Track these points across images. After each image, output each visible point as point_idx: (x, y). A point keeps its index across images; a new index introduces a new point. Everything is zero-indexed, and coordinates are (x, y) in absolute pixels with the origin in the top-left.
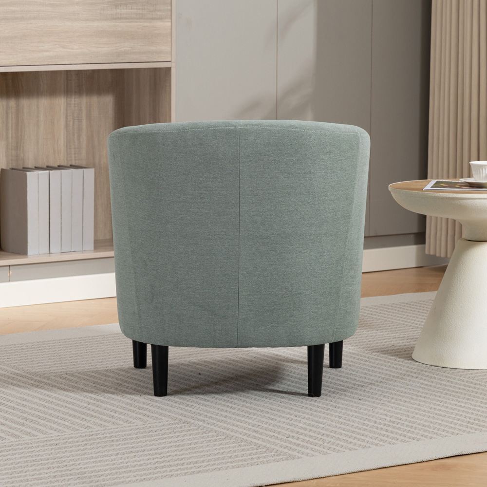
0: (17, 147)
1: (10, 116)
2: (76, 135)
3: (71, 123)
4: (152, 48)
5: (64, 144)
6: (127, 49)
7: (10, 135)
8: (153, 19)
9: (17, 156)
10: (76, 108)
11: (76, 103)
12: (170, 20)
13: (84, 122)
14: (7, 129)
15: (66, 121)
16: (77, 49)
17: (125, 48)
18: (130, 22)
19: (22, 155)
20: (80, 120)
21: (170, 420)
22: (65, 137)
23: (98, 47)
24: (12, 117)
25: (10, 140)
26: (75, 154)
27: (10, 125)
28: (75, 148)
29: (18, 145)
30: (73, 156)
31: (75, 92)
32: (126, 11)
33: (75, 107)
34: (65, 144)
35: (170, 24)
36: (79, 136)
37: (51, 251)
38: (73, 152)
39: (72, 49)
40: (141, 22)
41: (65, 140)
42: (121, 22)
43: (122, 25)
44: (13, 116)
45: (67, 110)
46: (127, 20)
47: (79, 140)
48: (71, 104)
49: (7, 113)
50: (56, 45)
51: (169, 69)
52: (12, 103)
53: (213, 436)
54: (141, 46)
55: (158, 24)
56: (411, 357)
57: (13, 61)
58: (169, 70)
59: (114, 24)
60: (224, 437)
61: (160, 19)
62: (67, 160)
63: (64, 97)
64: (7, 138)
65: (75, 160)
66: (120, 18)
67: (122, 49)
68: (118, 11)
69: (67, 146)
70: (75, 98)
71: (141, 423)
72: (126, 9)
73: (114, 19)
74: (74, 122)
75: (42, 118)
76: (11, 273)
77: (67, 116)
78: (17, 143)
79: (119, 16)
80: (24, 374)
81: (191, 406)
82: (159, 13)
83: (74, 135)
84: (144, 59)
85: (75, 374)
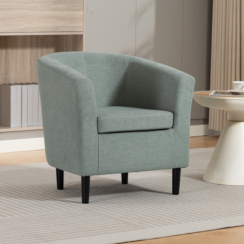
0: (6, 73)
1: (3, 58)
4: (74, 25)
8: (74, 10)
9: (6, 78)
11: (36, 52)
12: (83, 11)
15: (31, 61)
16: (36, 25)
17: (60, 25)
19: (8, 78)
21: (81, 209)
23: (47, 24)
24: (3, 59)
26: (35, 77)
28: (35, 74)
30: (34, 78)
31: (35, 46)
33: (35, 54)
35: (83, 13)
37: (22, 126)
39: (34, 25)
40: (68, 12)
41: (30, 70)
43: (59, 13)
45: (31, 55)
46: (61, 11)
48: (33, 52)
49: (1, 57)
50: (26, 22)
51: (82, 35)
52: (4, 51)
53: (103, 217)
54: (68, 23)
55: (77, 13)
56: (202, 179)
59: (55, 12)
60: (109, 217)
61: (78, 10)
62: (31, 80)
63: (30, 49)
64: (1, 69)
65: (35, 80)
67: (59, 25)
68: (57, 6)
69: (31, 73)
70: (35, 49)
71: (67, 210)
72: (61, 5)
73: (55, 10)
74: (34, 61)
75: (18, 59)
76: (2, 136)
77: (31, 58)
78: (6, 71)
79: (58, 9)
80: (8, 186)
81: (92, 202)
82: (77, 7)
83: (34, 68)
84: (70, 30)
85: (34, 186)
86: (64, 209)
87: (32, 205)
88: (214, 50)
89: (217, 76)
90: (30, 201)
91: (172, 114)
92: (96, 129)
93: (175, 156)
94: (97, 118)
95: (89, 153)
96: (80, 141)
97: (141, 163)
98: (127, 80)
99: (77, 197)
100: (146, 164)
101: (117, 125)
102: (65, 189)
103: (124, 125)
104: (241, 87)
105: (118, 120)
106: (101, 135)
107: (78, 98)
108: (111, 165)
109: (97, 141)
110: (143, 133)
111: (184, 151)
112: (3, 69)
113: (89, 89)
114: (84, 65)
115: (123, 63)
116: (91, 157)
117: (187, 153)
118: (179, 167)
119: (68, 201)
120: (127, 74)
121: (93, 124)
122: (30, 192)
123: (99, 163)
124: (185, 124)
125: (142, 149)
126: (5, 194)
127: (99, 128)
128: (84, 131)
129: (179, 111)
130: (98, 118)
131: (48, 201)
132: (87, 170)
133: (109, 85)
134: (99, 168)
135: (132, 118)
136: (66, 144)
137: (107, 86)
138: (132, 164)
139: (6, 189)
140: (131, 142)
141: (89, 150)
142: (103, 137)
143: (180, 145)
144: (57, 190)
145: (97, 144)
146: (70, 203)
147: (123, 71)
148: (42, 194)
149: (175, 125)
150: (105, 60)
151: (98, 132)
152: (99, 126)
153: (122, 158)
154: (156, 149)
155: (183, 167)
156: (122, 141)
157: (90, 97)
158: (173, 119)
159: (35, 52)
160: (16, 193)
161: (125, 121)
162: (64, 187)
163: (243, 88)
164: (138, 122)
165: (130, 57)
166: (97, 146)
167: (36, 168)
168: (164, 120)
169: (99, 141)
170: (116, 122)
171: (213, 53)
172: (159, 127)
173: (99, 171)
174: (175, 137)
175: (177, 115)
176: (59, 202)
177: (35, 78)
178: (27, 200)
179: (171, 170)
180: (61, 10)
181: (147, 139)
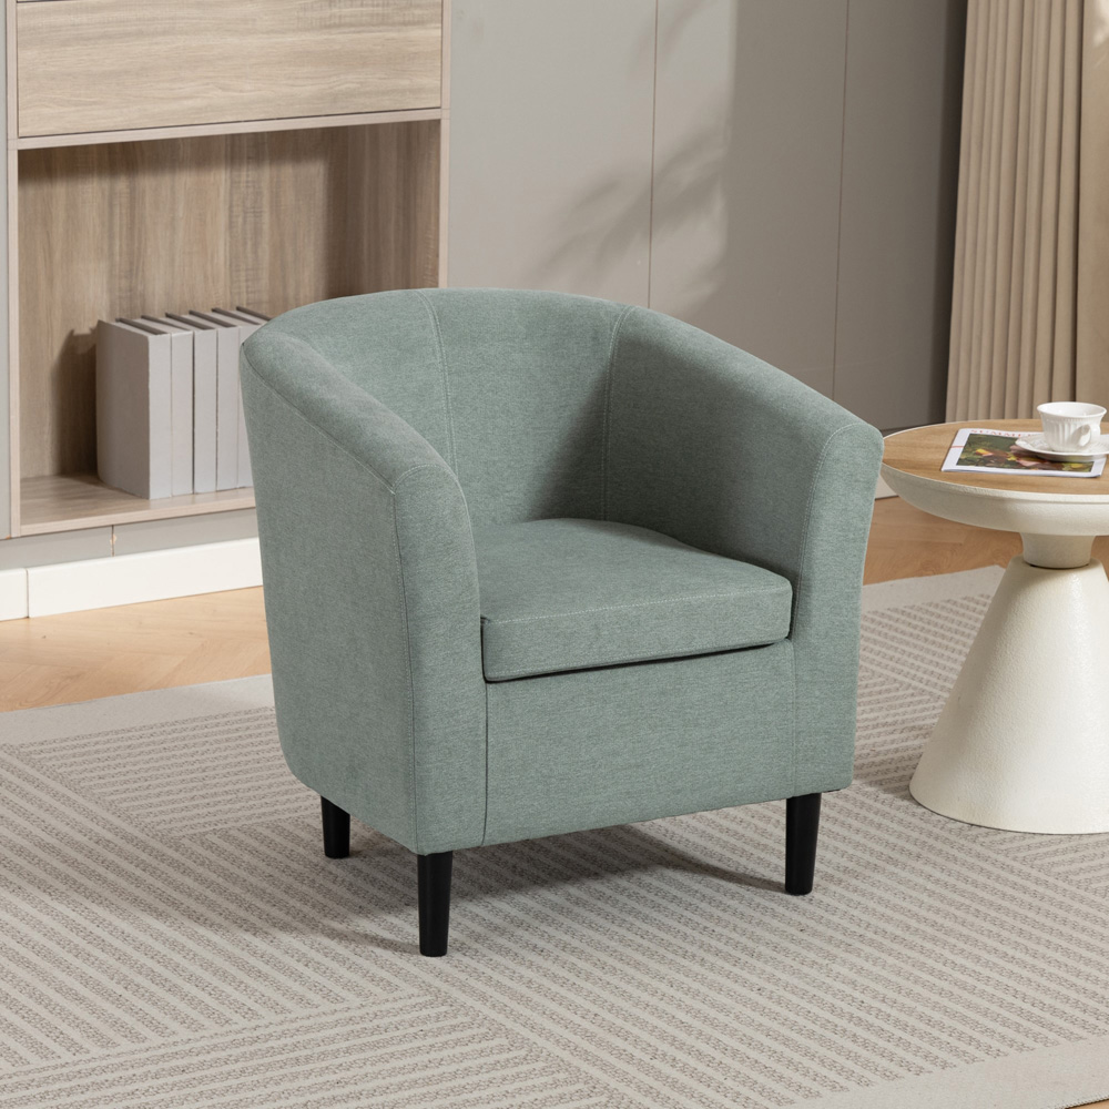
0: (131, 270)
1: (117, 210)
2: (249, 243)
3: (240, 220)
4: (405, 83)
5: (225, 263)
6: (352, 86)
7: (117, 248)
8: (405, 24)
9: (131, 290)
10: (251, 190)
11: (250, 179)
12: (440, 25)
13: (266, 218)
14: (111, 237)
15: (231, 217)
16: (251, 91)
17: (347, 85)
18: (359, 32)
19: (140, 288)
20: (258, 214)
21: (416, 991)
22: (228, 249)
23: (292, 86)
24: (121, 213)
25: (117, 258)
26: (247, 281)
27: (117, 229)
28: (247, 270)
29: (133, 266)
30: (243, 284)
31: (249, 158)
32: (350, 10)
33: (247, 187)
34: (228, 263)
35: (440, 31)
36: (256, 245)
37: (197, 490)
38: (243, 278)
39: (241, 91)
40: (380, 31)
41: (228, 255)
42: (340, 33)
43: (341, 39)
44: (124, 211)
45: (231, 194)
46: (353, 29)
47: (255, 252)
48: (239, 182)
49: (111, 206)
50: (208, 84)
51: (437, 123)
52: (122, 184)
53: (501, 1049)
54: (380, 79)
55: (415, 33)
56: (908, 787)
57: (119, 121)
58: (435, 125)
59: (325, 37)
60: (523, 1053)
61: (420, 23)
62: (231, 293)
63: (226, 169)
64: (111, 255)
65: (247, 292)
66: (339, 26)
67: (343, 87)
68: (335, 10)
69: (230, 265)
70: (248, 170)
71: (358, 1001)
72: (351, 6)
73: (327, 26)
74: (245, 219)
75: (181, 213)
76: (115, 538)
77: (231, 207)
78: (131, 263)
79: (337, 21)
80: (130, 829)
81: (462, 948)
82: (418, 12)
83: (245, 244)
84: (387, 105)
85: (231, 832)
86: (344, 994)
87: (219, 961)
88: (969, 154)
89: (979, 263)
90: (215, 938)
91: (788, 586)
92: (475, 666)
93: (798, 751)
94: (482, 622)
95: (448, 764)
96: (412, 717)
97: (658, 786)
98: (609, 411)
99: (401, 911)
100: (679, 792)
101: (564, 645)
102: (358, 854)
103: (590, 647)
104: (1072, 431)
105: (567, 628)
106: (497, 686)
107: (403, 548)
108: (536, 804)
109: (483, 715)
110: (670, 666)
111: (836, 726)
112: (120, 255)
113: (447, 512)
114: (434, 353)
115: (595, 339)
116: (456, 777)
117: (847, 734)
118: (815, 791)
119: (366, 936)
120: (610, 385)
121: (464, 649)
122: (213, 877)
123: (489, 800)
124: (840, 622)
125: (664, 733)
126: (115, 889)
127: (487, 662)
128: (426, 675)
129: (816, 570)
130: (486, 622)
131: (286, 939)
132: (440, 829)
133: (534, 428)
134: (488, 819)
135: (626, 615)
136: (358, 715)
137: (527, 434)
138: (621, 793)
139: (120, 853)
140: (619, 706)
141: (450, 753)
142: (505, 693)
143: (819, 707)
144: (321, 859)
145: (482, 726)
146: (371, 948)
147: (591, 374)
148: (264, 885)
149: (798, 626)
150: (519, 326)
151: (484, 678)
152: (488, 654)
153: (585, 771)
154: (720, 729)
155: (830, 788)
156: (585, 706)
157: (452, 542)
158: (790, 604)
159: (247, 182)
160: (159, 884)
161: (596, 627)
162: (352, 842)
163: (1079, 438)
164: (648, 628)
165: (622, 313)
166: (480, 733)
167: (246, 713)
168: (754, 611)
169: (490, 715)
170: (558, 635)
171: (968, 169)
172: (734, 644)
173: (488, 831)
174: (800, 673)
175: (809, 587)
176: (326, 941)
177: (250, 283)
178: (202, 931)
179: (783, 805)
180: (351, 25)
181: (686, 692)
